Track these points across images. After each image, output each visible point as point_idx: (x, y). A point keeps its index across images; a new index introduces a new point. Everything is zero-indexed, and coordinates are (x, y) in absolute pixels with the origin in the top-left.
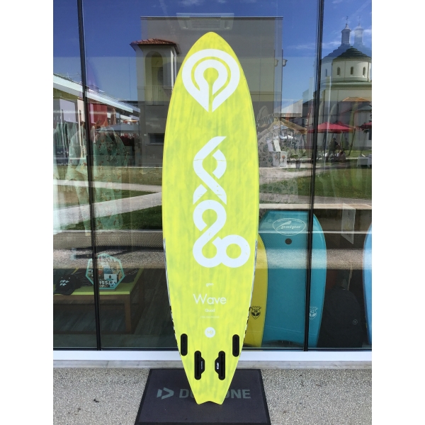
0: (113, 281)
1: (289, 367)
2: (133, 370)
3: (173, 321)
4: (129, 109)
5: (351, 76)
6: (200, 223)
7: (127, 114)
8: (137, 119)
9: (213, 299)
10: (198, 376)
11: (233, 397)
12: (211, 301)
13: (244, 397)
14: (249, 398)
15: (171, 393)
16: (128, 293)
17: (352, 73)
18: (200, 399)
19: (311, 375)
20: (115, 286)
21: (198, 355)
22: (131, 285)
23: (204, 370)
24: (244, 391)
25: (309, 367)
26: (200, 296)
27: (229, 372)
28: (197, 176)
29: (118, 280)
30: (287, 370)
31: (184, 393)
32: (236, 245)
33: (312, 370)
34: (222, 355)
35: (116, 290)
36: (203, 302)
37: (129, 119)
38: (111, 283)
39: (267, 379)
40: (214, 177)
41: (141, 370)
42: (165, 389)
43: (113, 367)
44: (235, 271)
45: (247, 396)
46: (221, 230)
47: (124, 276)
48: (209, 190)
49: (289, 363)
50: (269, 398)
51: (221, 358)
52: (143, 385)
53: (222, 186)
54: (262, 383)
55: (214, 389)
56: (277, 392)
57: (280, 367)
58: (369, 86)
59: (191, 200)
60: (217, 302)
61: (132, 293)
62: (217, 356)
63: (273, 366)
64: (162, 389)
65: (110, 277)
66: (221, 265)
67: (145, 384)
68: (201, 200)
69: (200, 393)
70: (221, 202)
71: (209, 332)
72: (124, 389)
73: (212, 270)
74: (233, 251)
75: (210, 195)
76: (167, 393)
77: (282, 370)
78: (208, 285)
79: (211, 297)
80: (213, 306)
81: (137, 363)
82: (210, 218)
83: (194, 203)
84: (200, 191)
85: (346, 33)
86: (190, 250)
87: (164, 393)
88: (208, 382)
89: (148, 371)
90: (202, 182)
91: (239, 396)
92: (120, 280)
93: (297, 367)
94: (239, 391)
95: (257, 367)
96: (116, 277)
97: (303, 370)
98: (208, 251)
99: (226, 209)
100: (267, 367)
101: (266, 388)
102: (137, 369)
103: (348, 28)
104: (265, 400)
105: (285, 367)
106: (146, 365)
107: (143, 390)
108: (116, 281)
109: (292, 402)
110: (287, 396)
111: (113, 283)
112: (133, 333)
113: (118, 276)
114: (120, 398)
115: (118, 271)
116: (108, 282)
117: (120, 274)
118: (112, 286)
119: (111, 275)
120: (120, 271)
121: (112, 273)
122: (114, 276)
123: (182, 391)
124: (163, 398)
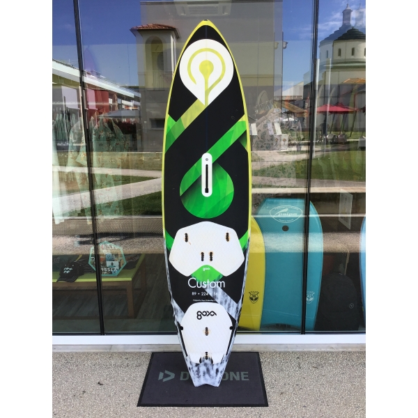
0: (115, 268)
1: (286, 350)
2: (136, 354)
4: (131, 94)
5: (352, 57)
7: (129, 99)
8: (138, 103)
11: (231, 380)
13: (243, 379)
14: (247, 380)
15: (172, 376)
16: (130, 279)
17: (353, 54)
19: (308, 357)
20: (117, 273)
22: (133, 272)
24: (242, 373)
25: (306, 350)
29: (120, 268)
30: (285, 353)
31: (185, 377)
33: (309, 352)
35: (118, 276)
38: (113, 269)
39: (265, 361)
41: (143, 354)
42: (167, 372)
43: (116, 351)
45: (245, 378)
47: (125, 264)
49: (286, 346)
50: (267, 380)
52: (145, 368)
54: (260, 365)
56: (275, 374)
57: (278, 350)
61: (133, 279)
63: (271, 349)
64: (163, 372)
65: (112, 264)
67: (147, 367)
72: (127, 372)
77: (280, 353)
81: (139, 347)
85: (347, 14)
87: (165, 376)
89: (150, 355)
91: (238, 378)
92: (122, 267)
93: (294, 350)
94: (238, 373)
95: (256, 349)
96: (118, 264)
97: (300, 352)
100: (265, 350)
101: (264, 370)
102: (140, 353)
103: (349, 8)
104: (263, 381)
105: (283, 350)
106: (148, 349)
107: (145, 374)
108: (118, 268)
109: (289, 384)
110: (284, 378)
111: (115, 270)
112: (135, 318)
113: (120, 263)
114: (123, 380)
115: (120, 258)
116: (110, 269)
117: (121, 261)
118: (114, 272)
119: (113, 262)
120: (122, 258)
121: (114, 260)
122: (116, 263)
123: (182, 373)
124: (165, 380)
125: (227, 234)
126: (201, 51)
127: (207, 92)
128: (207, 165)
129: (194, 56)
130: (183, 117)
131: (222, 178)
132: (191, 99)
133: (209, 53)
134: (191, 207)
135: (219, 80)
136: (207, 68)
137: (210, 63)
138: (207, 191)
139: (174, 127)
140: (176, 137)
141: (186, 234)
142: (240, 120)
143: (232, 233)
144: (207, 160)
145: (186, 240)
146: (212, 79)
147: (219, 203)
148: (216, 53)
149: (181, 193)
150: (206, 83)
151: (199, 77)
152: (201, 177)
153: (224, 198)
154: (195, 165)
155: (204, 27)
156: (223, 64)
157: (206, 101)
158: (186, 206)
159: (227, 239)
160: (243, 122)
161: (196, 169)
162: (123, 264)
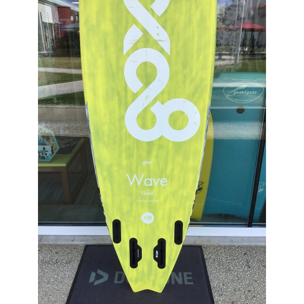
0: (48, 153)
1: (232, 244)
2: (67, 246)
3: (103, 205)
6: (133, 83)
9: (151, 180)
10: (134, 264)
11: (173, 283)
12: (149, 182)
13: (186, 283)
14: (192, 283)
15: (106, 277)
16: (64, 165)
18: (136, 287)
19: (256, 253)
20: (50, 158)
21: (133, 242)
22: (68, 158)
23: (140, 258)
24: (185, 274)
25: (253, 244)
26: (135, 176)
27: (170, 260)
28: (128, 12)
29: (53, 152)
30: (230, 247)
31: (119, 279)
32: (182, 113)
33: (257, 246)
34: (162, 243)
35: (51, 161)
36: (139, 184)
38: (46, 154)
39: (210, 258)
40: (153, 13)
41: (75, 247)
42: (99, 272)
43: (46, 243)
44: (178, 146)
45: (189, 281)
46: (163, 92)
47: (58, 148)
48: (145, 32)
49: (231, 239)
50: (214, 284)
51: (161, 247)
52: (75, 265)
53: (164, 27)
54: (204, 263)
55: (152, 278)
56: (222, 276)
57: (222, 244)
59: (121, 49)
60: (156, 184)
61: (68, 165)
62: (156, 244)
63: (215, 244)
64: (96, 271)
65: (44, 149)
66: (161, 138)
67: (78, 264)
68: (135, 48)
69: (136, 281)
70: (162, 51)
71: (146, 217)
72: (55, 270)
73: (150, 144)
74: (177, 120)
75: (147, 40)
76: (101, 277)
77: (225, 247)
78: (145, 163)
79: (149, 177)
80: (151, 188)
81: (72, 238)
82: (147, 74)
83: (125, 52)
84: (132, 35)
86: (122, 119)
87: (98, 277)
88: (146, 270)
89: (83, 248)
90: (135, 22)
91: (180, 281)
92: (55, 152)
93: (240, 244)
94: (180, 274)
95: (198, 243)
96: (50, 149)
97: (246, 247)
98: (145, 120)
99: (169, 61)
100: (209, 244)
101: (209, 270)
102: (72, 245)
104: (209, 286)
105: (228, 244)
106: (81, 241)
107: (75, 273)
108: (51, 153)
109: (239, 290)
110: (233, 281)
111: (48, 155)
112: (73, 203)
113: (52, 147)
114: (49, 282)
115: (52, 143)
116: (43, 154)
117: (54, 146)
118: (47, 157)
119: (45, 147)
120: (53, 142)
121: (45, 145)
122: (48, 148)
123: (117, 273)
124: (97, 283)
162: (56, 149)
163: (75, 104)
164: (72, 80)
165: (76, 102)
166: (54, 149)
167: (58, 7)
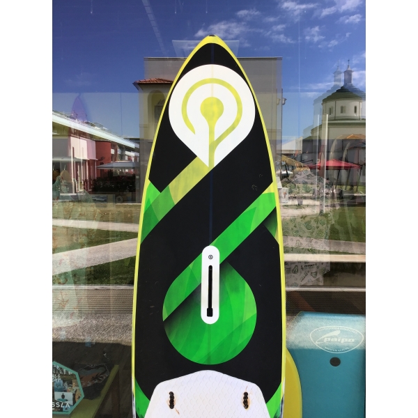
0: (67, 403)
4: (132, 145)
5: (342, 115)
8: (138, 154)
17: (342, 112)
20: (70, 409)
29: (74, 402)
35: (72, 414)
37: (132, 154)
38: (65, 405)
47: (83, 396)
58: (363, 124)
65: (63, 396)
85: (348, 73)
92: (78, 402)
96: (72, 396)
103: (349, 69)
108: (71, 403)
111: (68, 405)
113: (74, 395)
115: (75, 388)
116: (60, 404)
117: (77, 393)
118: (66, 409)
119: (65, 393)
120: (77, 388)
121: (65, 391)
122: (69, 395)
125: (246, 394)
126: (203, 82)
127: (213, 147)
128: (211, 267)
129: (192, 90)
130: (172, 185)
131: (236, 289)
132: (187, 156)
133: (216, 86)
134: (182, 343)
135: (233, 128)
136: (212, 110)
137: (219, 102)
138: (210, 313)
139: (156, 201)
140: (160, 217)
141: (172, 395)
142: (266, 192)
143: (254, 391)
144: (211, 257)
145: (172, 406)
146: (221, 126)
147: (231, 335)
148: (228, 86)
149: (165, 316)
150: (211, 132)
151: (200, 123)
152: (200, 287)
153: (241, 327)
154: (191, 266)
155: (208, 46)
156: (239, 102)
157: (211, 160)
158: (172, 340)
159: (246, 404)
160: (271, 195)
161: (192, 274)
162: (79, 397)
163: (108, 283)
164: (107, 241)
165: (111, 278)
166: (77, 397)
167: (96, 141)
